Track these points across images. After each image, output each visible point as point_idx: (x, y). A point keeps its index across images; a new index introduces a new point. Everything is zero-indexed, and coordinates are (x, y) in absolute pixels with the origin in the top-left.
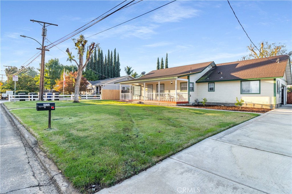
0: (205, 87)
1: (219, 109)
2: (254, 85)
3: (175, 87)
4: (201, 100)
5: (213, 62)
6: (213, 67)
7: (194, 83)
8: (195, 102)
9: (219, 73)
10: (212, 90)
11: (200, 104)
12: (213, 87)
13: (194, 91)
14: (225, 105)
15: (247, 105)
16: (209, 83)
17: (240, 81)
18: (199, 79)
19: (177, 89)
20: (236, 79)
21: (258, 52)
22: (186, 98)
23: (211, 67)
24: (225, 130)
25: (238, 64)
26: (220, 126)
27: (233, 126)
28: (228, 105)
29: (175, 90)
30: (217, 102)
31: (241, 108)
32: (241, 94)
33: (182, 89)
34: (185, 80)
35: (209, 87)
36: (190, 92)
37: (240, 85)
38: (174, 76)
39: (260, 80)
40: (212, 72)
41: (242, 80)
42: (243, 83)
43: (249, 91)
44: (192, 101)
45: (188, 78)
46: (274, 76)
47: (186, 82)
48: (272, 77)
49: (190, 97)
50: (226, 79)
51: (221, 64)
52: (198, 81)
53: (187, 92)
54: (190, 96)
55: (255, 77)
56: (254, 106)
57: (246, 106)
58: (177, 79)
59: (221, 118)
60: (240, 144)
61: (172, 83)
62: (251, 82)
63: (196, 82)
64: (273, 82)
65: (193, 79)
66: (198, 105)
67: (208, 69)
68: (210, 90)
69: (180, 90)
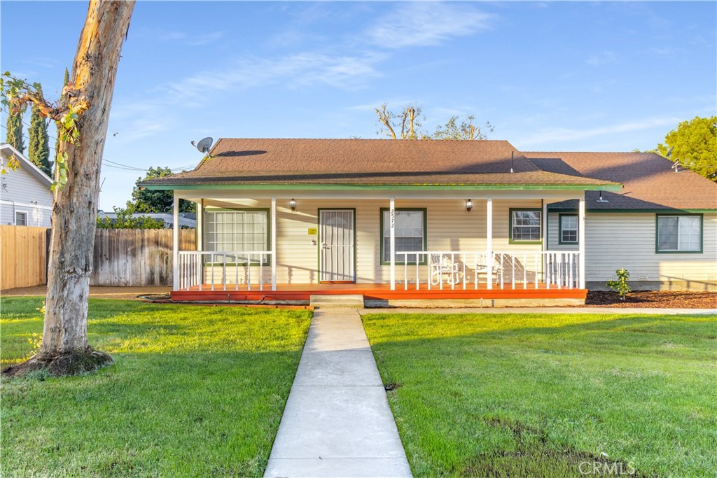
3: (485, 224)
10: (573, 238)
12: (575, 229)
15: (674, 286)
16: (560, 215)
17: (654, 214)
19: (495, 236)
22: (534, 270)
29: (486, 237)
32: (657, 252)
33: (514, 236)
35: (563, 229)
37: (655, 224)
39: (702, 215)
41: (660, 211)
42: (663, 219)
43: (676, 244)
47: (538, 206)
56: (688, 287)
57: (670, 288)
61: (469, 209)
62: (681, 218)
68: (565, 238)
69: (510, 237)
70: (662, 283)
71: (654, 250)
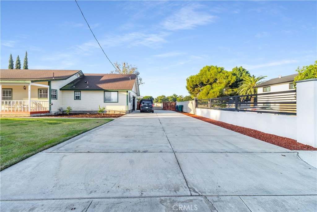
0: (71, 95)
1: (83, 117)
2: (114, 95)
3: (28, 93)
4: (65, 109)
5: (81, 71)
6: (81, 76)
7: (57, 90)
8: (58, 110)
9: (86, 82)
10: (79, 98)
11: (65, 113)
12: (80, 95)
13: (57, 99)
14: (91, 113)
15: (110, 112)
16: (75, 91)
17: (103, 91)
18: (64, 87)
19: (32, 97)
20: (101, 90)
21: (121, 70)
22: (46, 107)
23: (79, 76)
24: (70, 138)
25: (103, 76)
26: (67, 135)
27: (82, 133)
28: (94, 112)
29: (28, 97)
30: (84, 110)
31: (104, 115)
32: (104, 102)
33: (41, 96)
34: (45, 86)
35: (75, 95)
36: (52, 100)
37: (103, 94)
38: (26, 80)
39: (118, 91)
40: (79, 80)
41: (105, 91)
42: (106, 93)
43: (110, 100)
44: (54, 110)
45: (49, 84)
46: (126, 89)
47: (47, 88)
48: (125, 90)
49: (52, 106)
50: (91, 89)
51: (89, 74)
52: (63, 89)
53: (48, 100)
54: (52, 104)
55: (114, 89)
56: (115, 112)
58: (30, 84)
59: (75, 126)
60: (76, 151)
61: (25, 89)
62: (112, 92)
63: (61, 89)
64: (126, 93)
65: (56, 86)
66: (62, 113)
67: (75, 77)
68: (76, 98)
69: (38, 97)
70: (106, 111)
71: (103, 102)
